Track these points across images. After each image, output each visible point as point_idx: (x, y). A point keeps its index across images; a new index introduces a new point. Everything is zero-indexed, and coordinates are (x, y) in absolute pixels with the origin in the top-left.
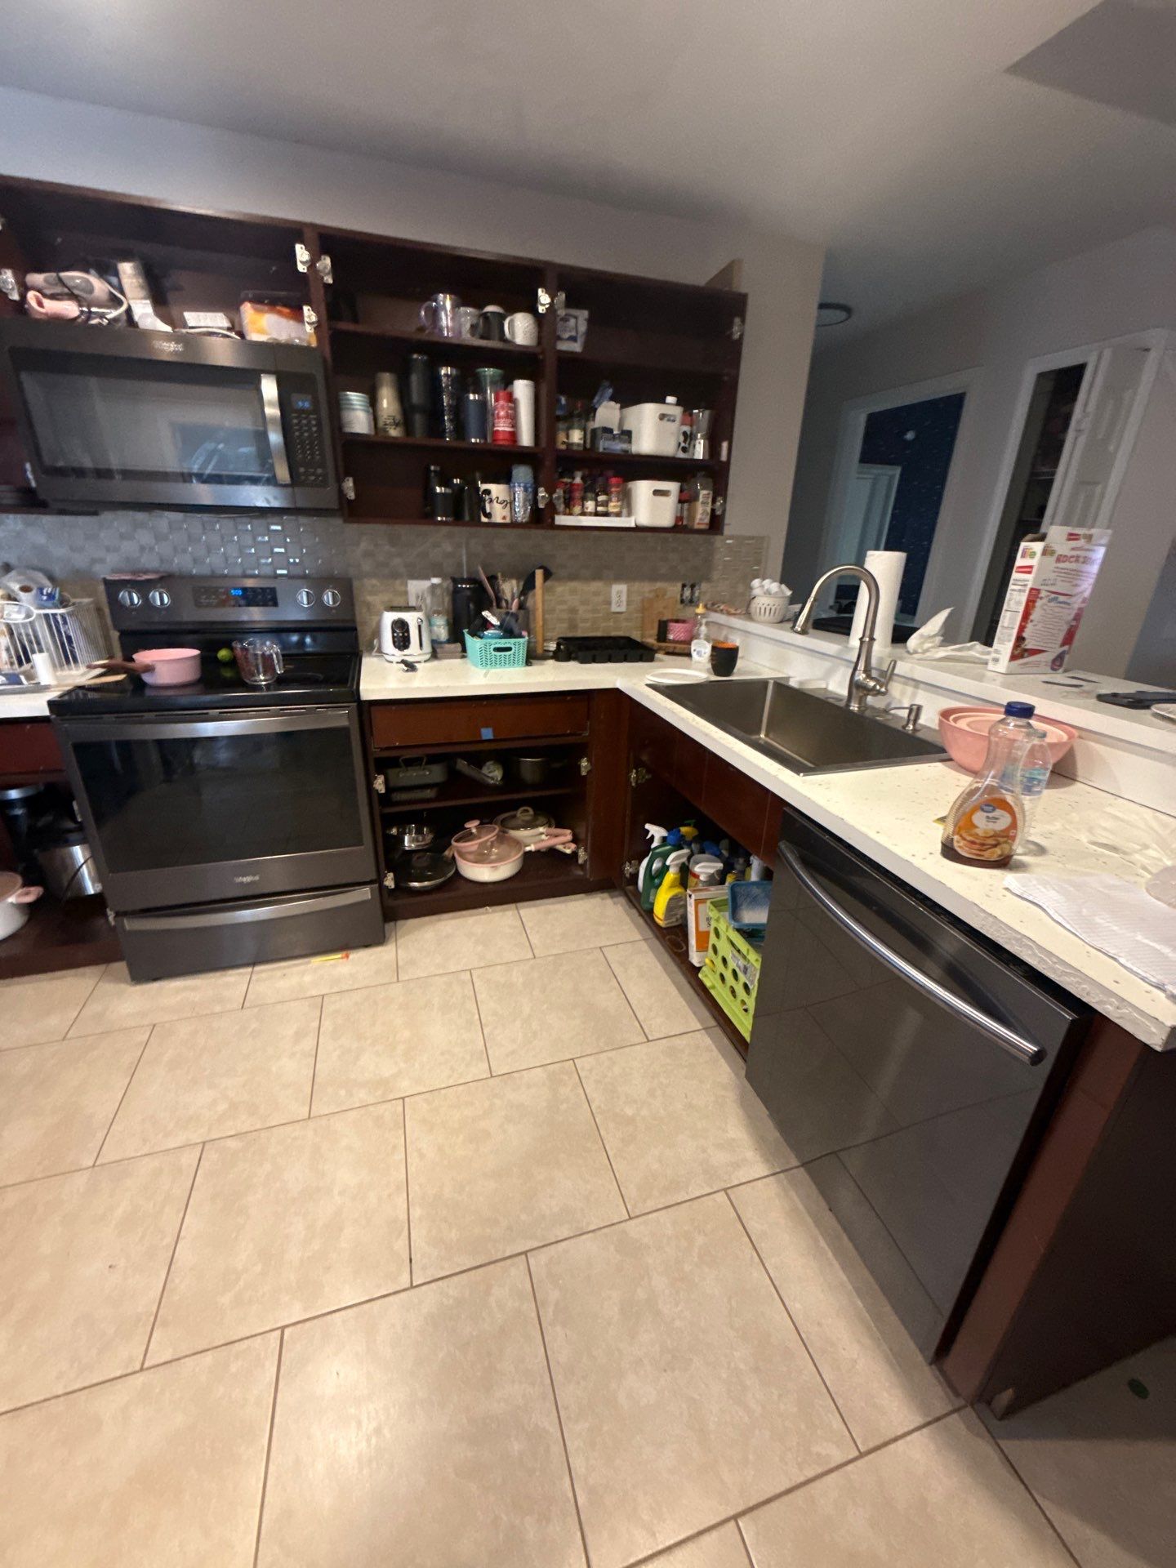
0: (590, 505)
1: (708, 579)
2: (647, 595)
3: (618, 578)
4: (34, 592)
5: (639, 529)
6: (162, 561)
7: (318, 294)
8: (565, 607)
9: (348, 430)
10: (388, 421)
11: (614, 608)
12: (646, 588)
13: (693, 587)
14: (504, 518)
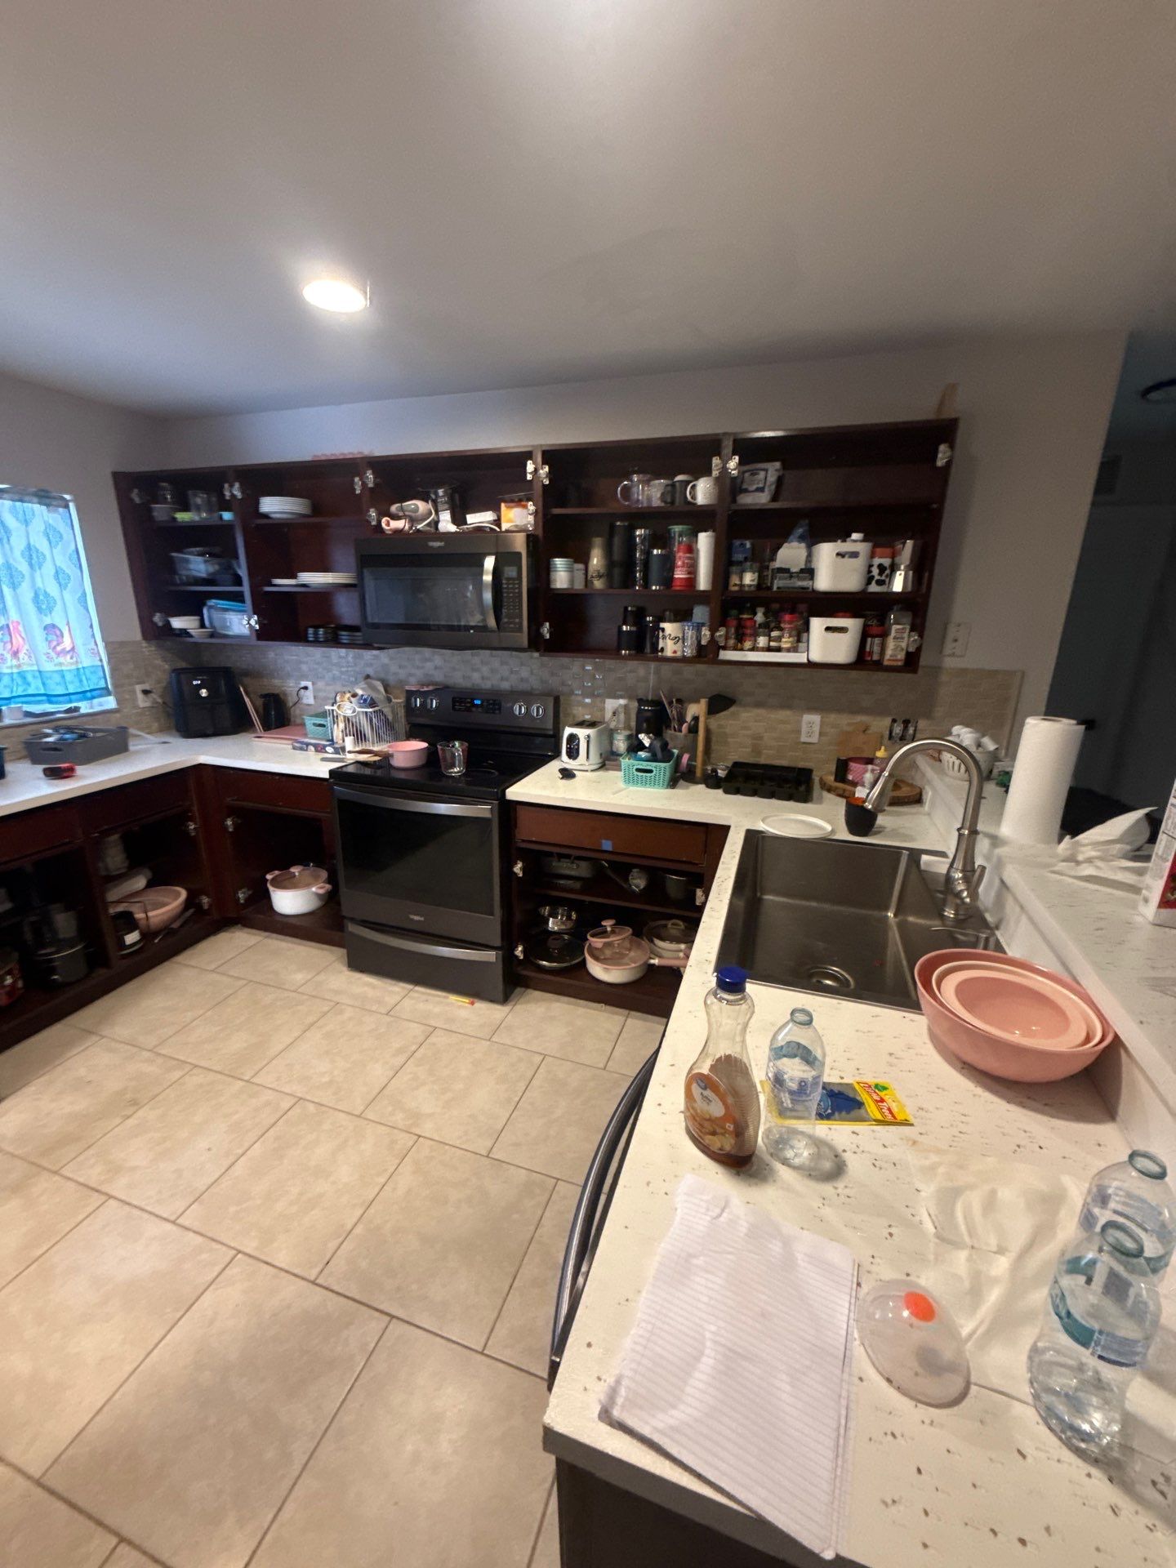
0: (762, 641)
1: (928, 715)
2: (846, 728)
3: (811, 709)
4: (358, 698)
5: (811, 665)
6: (445, 676)
7: (538, 491)
8: (749, 732)
9: (553, 586)
10: (594, 575)
11: (803, 739)
12: (845, 721)
13: (906, 723)
14: (675, 652)
